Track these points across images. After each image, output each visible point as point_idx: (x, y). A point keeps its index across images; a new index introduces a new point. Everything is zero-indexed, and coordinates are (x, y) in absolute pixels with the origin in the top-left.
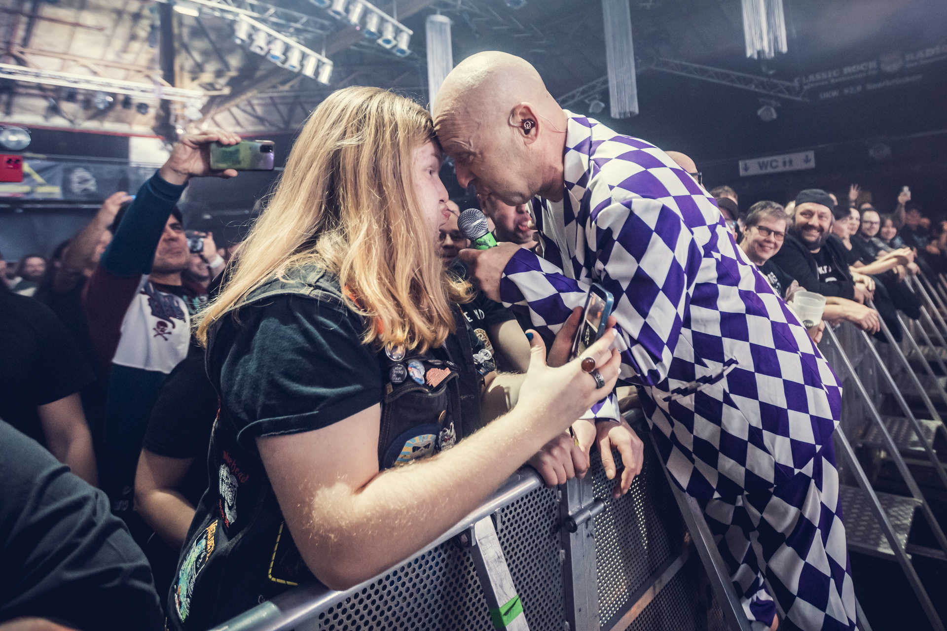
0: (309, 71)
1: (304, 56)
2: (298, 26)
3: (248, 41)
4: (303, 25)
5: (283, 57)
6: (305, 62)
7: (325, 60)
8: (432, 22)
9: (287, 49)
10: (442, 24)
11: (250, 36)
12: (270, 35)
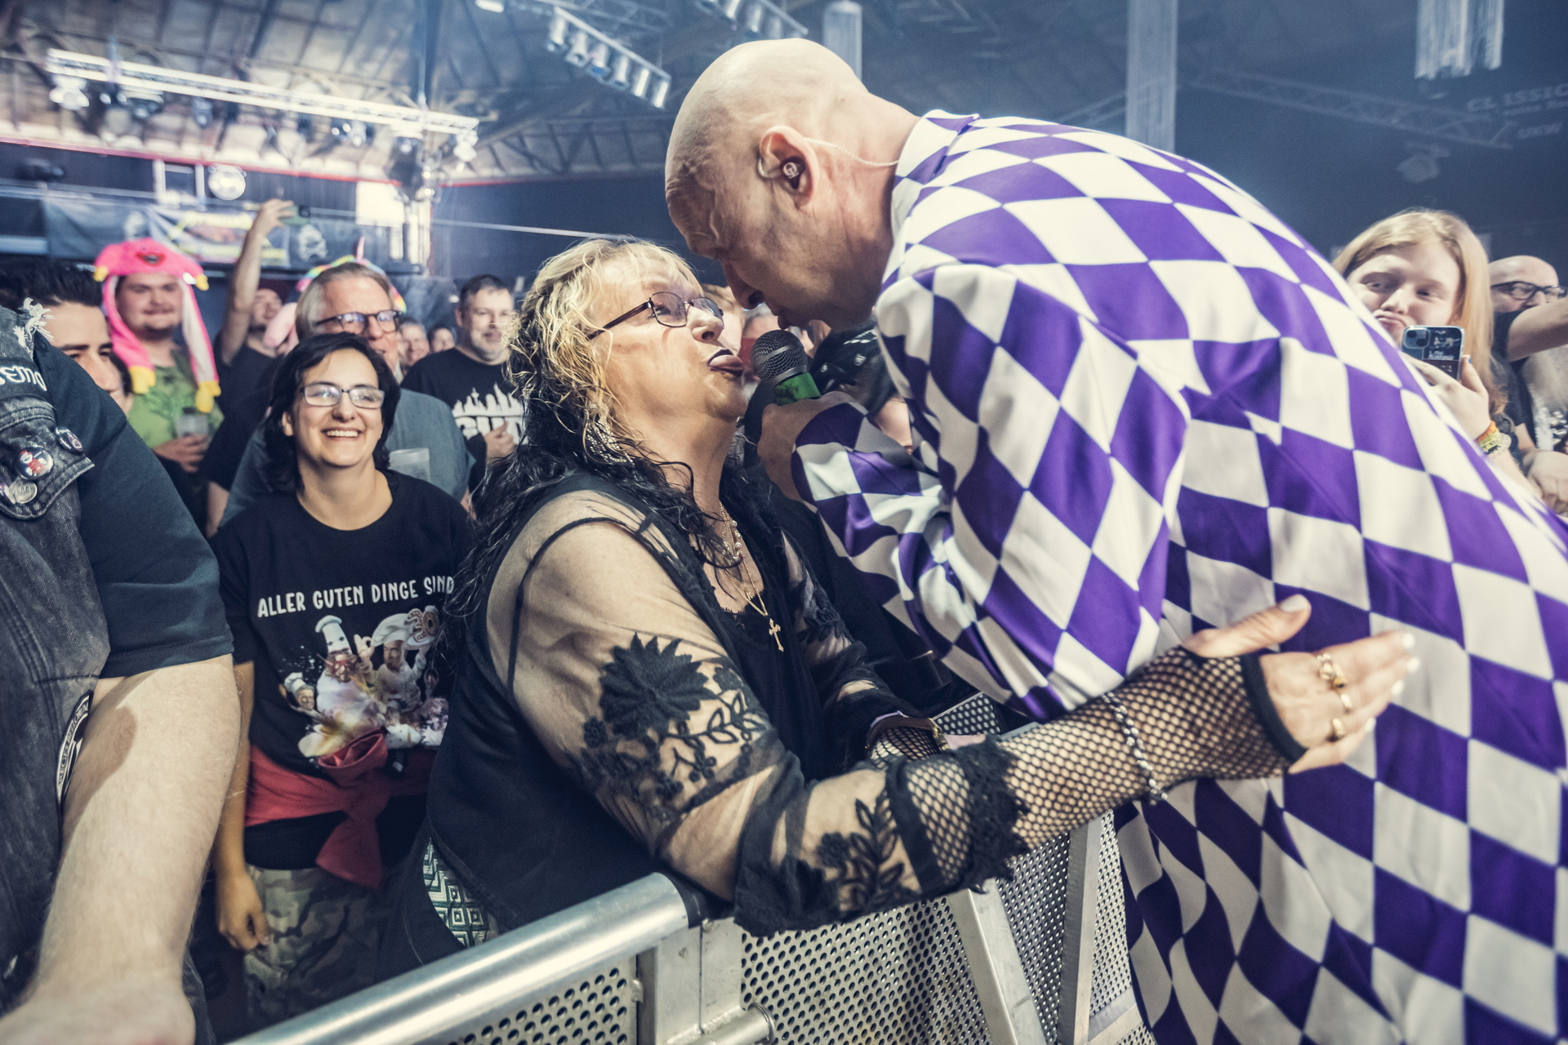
0: (639, 90)
1: (634, 68)
2: (625, 20)
3: (565, 47)
4: (631, 18)
5: (608, 70)
6: (635, 77)
7: (662, 73)
8: (836, 15)
9: (613, 57)
10: (849, 16)
11: (567, 40)
12: (590, 36)
